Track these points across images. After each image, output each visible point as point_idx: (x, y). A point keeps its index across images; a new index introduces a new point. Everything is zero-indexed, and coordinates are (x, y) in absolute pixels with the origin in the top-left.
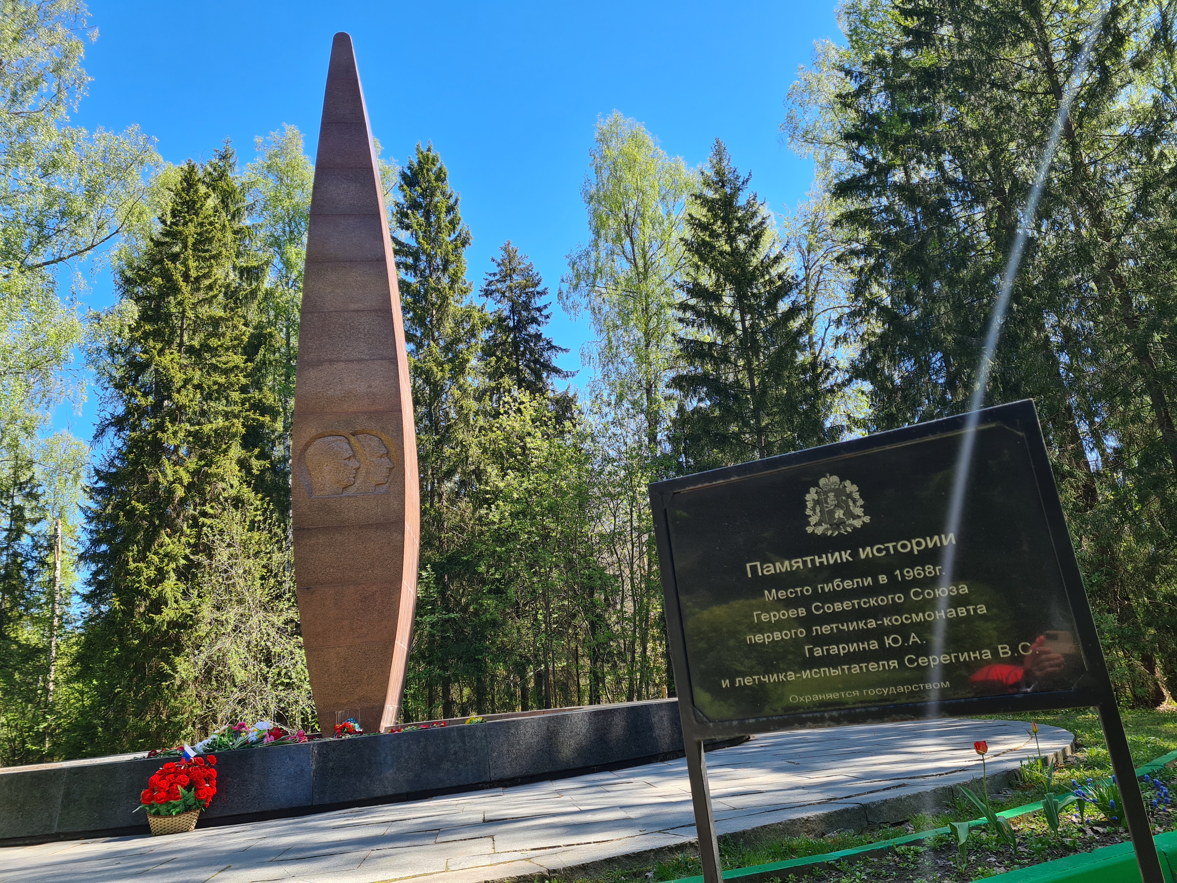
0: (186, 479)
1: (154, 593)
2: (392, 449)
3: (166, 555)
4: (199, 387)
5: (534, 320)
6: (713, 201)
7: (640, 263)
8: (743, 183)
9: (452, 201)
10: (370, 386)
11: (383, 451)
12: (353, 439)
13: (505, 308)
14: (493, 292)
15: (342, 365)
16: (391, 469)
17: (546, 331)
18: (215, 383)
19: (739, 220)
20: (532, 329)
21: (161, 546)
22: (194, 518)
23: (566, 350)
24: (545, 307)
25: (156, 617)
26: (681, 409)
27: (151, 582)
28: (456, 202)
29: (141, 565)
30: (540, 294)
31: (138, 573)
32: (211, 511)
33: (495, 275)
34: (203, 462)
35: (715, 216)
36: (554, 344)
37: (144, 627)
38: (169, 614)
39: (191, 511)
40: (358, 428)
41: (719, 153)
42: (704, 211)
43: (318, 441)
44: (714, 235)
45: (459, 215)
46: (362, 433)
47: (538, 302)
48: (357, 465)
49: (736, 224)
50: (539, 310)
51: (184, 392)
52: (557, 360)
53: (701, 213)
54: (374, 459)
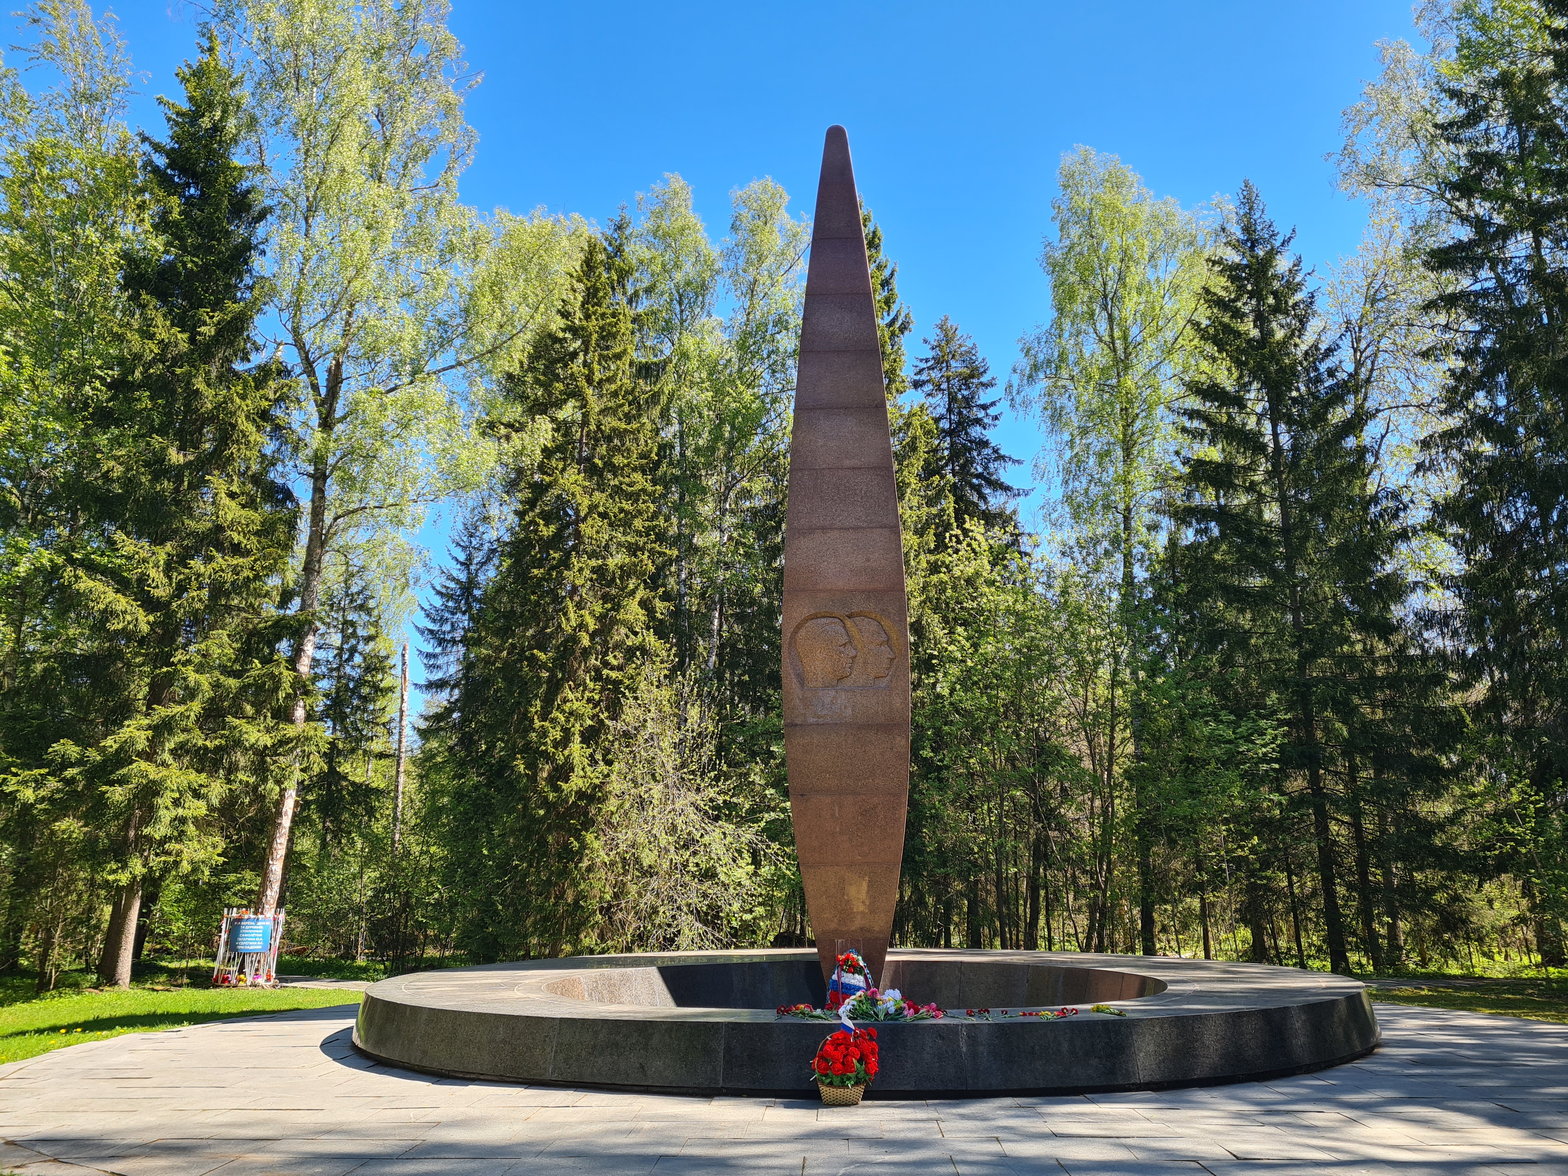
0: (592, 625)
1: (560, 759)
2: (894, 636)
3: (571, 713)
4: (604, 516)
5: (978, 421)
6: (1237, 267)
7: (1119, 344)
8: (1283, 244)
9: (887, 273)
10: (868, 560)
11: (884, 637)
12: (848, 623)
13: (940, 403)
14: (923, 383)
15: (836, 534)
16: (892, 660)
17: (992, 435)
18: (622, 510)
19: (1275, 294)
20: (976, 432)
21: (565, 701)
22: (598, 671)
23: (1019, 462)
24: (993, 404)
25: (564, 786)
26: (1173, 543)
27: (556, 744)
28: (892, 274)
29: (547, 724)
30: (985, 385)
31: (544, 734)
32: (615, 662)
33: (927, 361)
34: (609, 606)
35: (1241, 289)
36: (1002, 452)
37: (551, 796)
38: (576, 782)
39: (593, 661)
40: (855, 609)
41: (1249, 201)
42: (1223, 281)
43: (809, 623)
44: (1238, 314)
45: (896, 291)
46: (859, 615)
47: (984, 397)
48: (853, 653)
49: (1271, 301)
50: (984, 407)
51: (590, 521)
52: (1006, 474)
53: (1220, 285)
54: (872, 647)
